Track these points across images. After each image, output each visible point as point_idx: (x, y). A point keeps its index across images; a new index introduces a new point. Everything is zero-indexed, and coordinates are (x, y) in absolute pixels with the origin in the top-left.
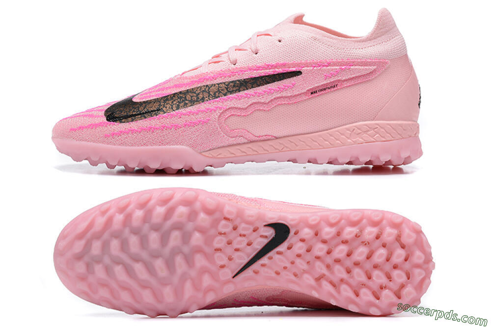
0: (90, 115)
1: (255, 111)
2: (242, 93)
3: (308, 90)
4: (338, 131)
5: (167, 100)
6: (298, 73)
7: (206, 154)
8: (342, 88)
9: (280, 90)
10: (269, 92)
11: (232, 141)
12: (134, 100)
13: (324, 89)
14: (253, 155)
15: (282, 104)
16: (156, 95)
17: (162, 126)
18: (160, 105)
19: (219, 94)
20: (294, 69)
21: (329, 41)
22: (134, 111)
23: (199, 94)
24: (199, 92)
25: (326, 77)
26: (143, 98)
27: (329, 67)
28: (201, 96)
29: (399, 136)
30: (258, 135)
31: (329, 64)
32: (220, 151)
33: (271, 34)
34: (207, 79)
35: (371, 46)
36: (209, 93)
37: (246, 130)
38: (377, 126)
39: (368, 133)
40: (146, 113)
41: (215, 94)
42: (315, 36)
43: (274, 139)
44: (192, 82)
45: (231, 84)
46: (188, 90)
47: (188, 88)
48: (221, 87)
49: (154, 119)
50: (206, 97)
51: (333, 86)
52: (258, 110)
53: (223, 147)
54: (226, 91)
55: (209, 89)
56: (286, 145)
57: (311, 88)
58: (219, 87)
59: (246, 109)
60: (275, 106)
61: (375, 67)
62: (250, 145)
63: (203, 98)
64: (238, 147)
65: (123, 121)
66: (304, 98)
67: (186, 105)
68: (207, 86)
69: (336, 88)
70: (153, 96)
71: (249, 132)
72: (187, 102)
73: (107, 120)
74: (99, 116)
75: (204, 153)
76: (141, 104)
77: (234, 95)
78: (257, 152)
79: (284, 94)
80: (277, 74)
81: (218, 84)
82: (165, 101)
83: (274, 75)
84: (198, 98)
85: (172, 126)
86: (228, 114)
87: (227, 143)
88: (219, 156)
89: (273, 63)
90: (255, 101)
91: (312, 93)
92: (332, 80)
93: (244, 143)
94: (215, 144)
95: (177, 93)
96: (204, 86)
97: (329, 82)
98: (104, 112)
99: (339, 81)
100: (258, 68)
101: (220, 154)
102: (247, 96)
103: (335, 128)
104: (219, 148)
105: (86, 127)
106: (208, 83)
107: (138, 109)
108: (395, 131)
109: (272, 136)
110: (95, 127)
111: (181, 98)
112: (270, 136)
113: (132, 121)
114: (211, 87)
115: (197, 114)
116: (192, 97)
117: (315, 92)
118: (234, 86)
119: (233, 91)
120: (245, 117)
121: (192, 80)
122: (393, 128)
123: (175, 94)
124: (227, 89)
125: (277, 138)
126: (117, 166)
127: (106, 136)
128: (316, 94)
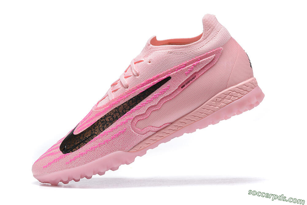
0: (51, 153)
1: (152, 112)
2: (139, 105)
3: (179, 87)
4: (207, 104)
5: (95, 126)
6: (169, 78)
7: (133, 150)
8: (199, 77)
9: (162, 93)
10: (156, 97)
11: (145, 136)
12: (75, 134)
13: (188, 82)
14: (161, 139)
15: (166, 101)
16: (87, 126)
17: (99, 144)
18: (92, 132)
19: (125, 110)
20: (165, 77)
21: (180, 50)
22: (78, 141)
23: (113, 115)
24: (112, 114)
25: (187, 74)
26: (79, 131)
27: (186, 67)
28: (115, 116)
29: (246, 92)
30: (160, 126)
31: (186, 65)
32: (140, 145)
33: (142, 60)
34: (115, 104)
35: (207, 43)
36: (119, 112)
37: (150, 126)
38: (231, 91)
39: (226, 98)
40: (86, 140)
41: (123, 111)
42: (169, 50)
43: (170, 125)
44: (106, 109)
45: (130, 101)
46: (105, 115)
47: (105, 114)
48: (125, 106)
49: (92, 142)
50: (118, 116)
51: (193, 78)
52: (153, 111)
53: (141, 142)
54: (129, 107)
55: (118, 109)
56: (179, 125)
57: (180, 84)
58: (124, 106)
59: (145, 113)
60: (163, 104)
61: (215, 55)
62: (157, 135)
63: (117, 117)
64: (150, 138)
65: (73, 150)
66: (179, 92)
67: (108, 126)
68: (116, 108)
69: (196, 78)
70: (85, 127)
71: (153, 127)
72: (107, 123)
73: (63, 153)
74: (57, 153)
75: (130, 151)
76: (80, 134)
77: (135, 108)
78: (162, 136)
79: (165, 95)
80: (156, 84)
81: (122, 104)
82: (94, 128)
83: (154, 85)
84: (114, 118)
85: (105, 142)
86: (136, 120)
87: (142, 139)
88: (140, 149)
89: (151, 78)
90: (149, 106)
91: (182, 88)
92: (191, 74)
93: (153, 135)
94: (135, 143)
95: (99, 120)
96: (114, 109)
97: (190, 76)
98: (59, 149)
99: (195, 73)
100: (143, 85)
101: (141, 147)
102: (143, 105)
103: (204, 103)
104: (138, 144)
105: (52, 163)
106: (116, 106)
107: (80, 139)
108: (242, 90)
109: (168, 123)
110: (57, 160)
111: (103, 122)
112: (167, 124)
113: (79, 148)
114: (119, 108)
115: (117, 128)
116: (109, 119)
117: (184, 86)
118: (133, 102)
119: (133, 105)
120: (147, 119)
121: (105, 108)
122: (240, 89)
123: (98, 121)
124: (129, 105)
125: (171, 123)
126: (81, 179)
127: (67, 163)
128: (185, 87)
